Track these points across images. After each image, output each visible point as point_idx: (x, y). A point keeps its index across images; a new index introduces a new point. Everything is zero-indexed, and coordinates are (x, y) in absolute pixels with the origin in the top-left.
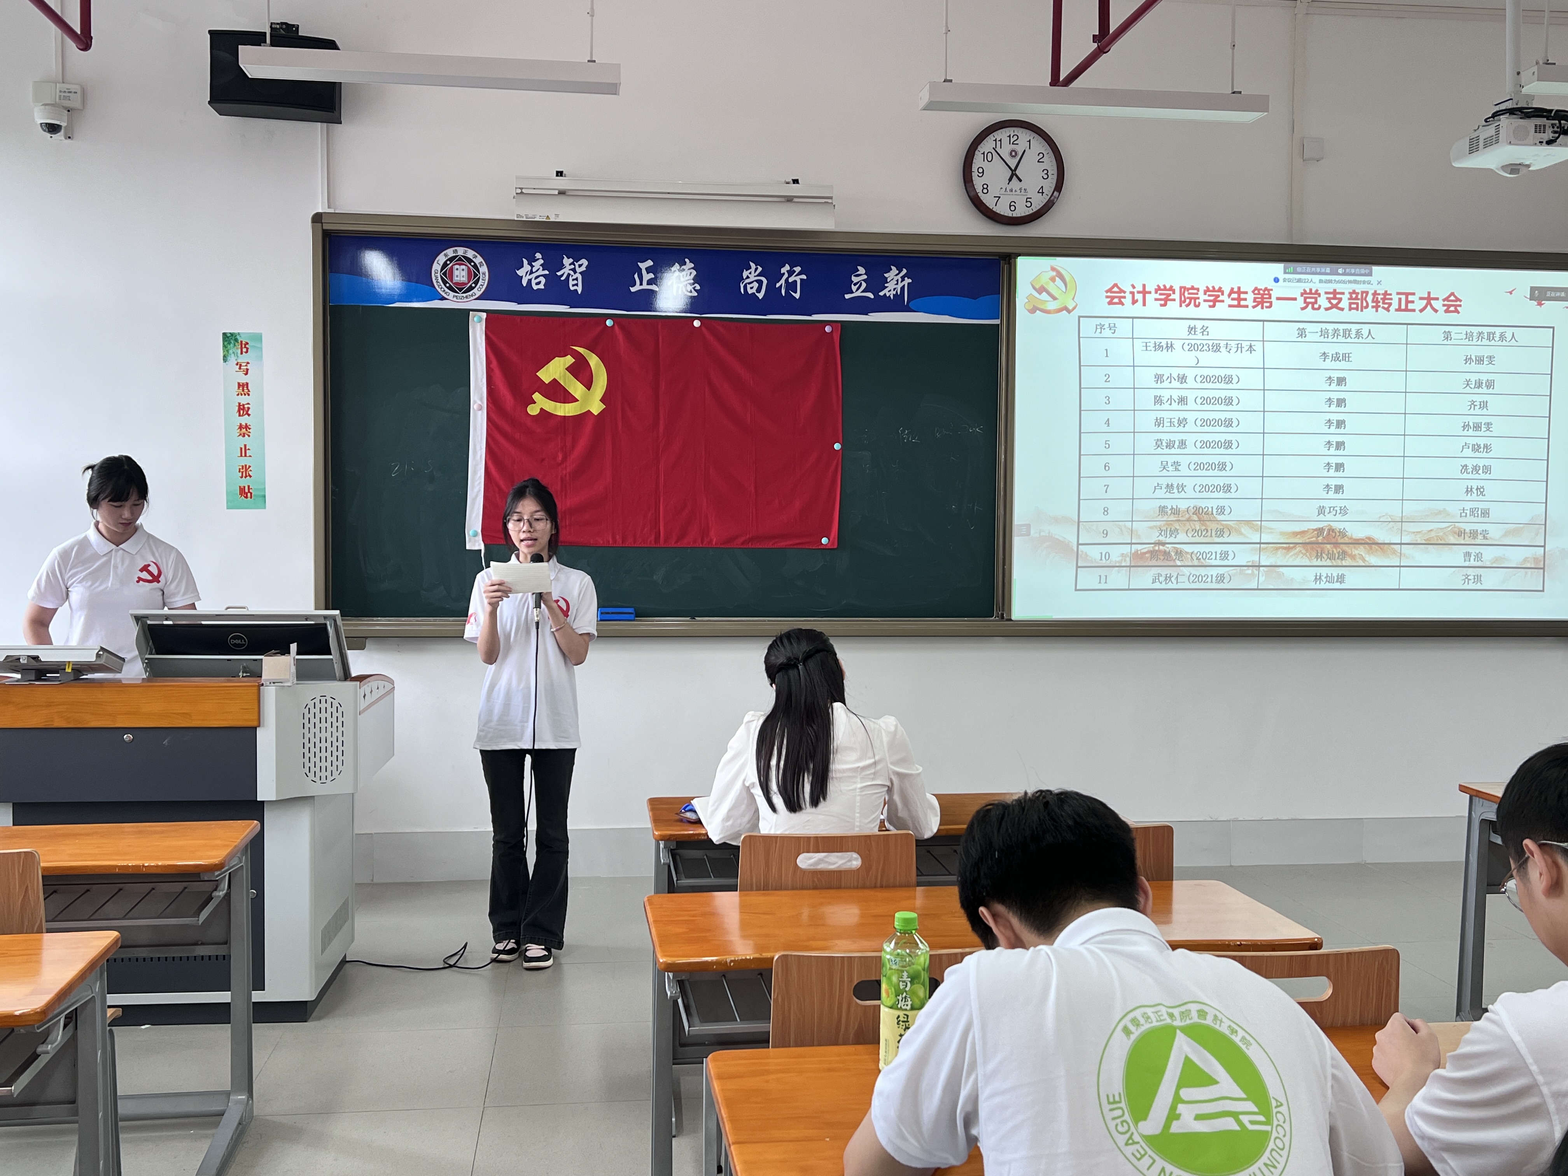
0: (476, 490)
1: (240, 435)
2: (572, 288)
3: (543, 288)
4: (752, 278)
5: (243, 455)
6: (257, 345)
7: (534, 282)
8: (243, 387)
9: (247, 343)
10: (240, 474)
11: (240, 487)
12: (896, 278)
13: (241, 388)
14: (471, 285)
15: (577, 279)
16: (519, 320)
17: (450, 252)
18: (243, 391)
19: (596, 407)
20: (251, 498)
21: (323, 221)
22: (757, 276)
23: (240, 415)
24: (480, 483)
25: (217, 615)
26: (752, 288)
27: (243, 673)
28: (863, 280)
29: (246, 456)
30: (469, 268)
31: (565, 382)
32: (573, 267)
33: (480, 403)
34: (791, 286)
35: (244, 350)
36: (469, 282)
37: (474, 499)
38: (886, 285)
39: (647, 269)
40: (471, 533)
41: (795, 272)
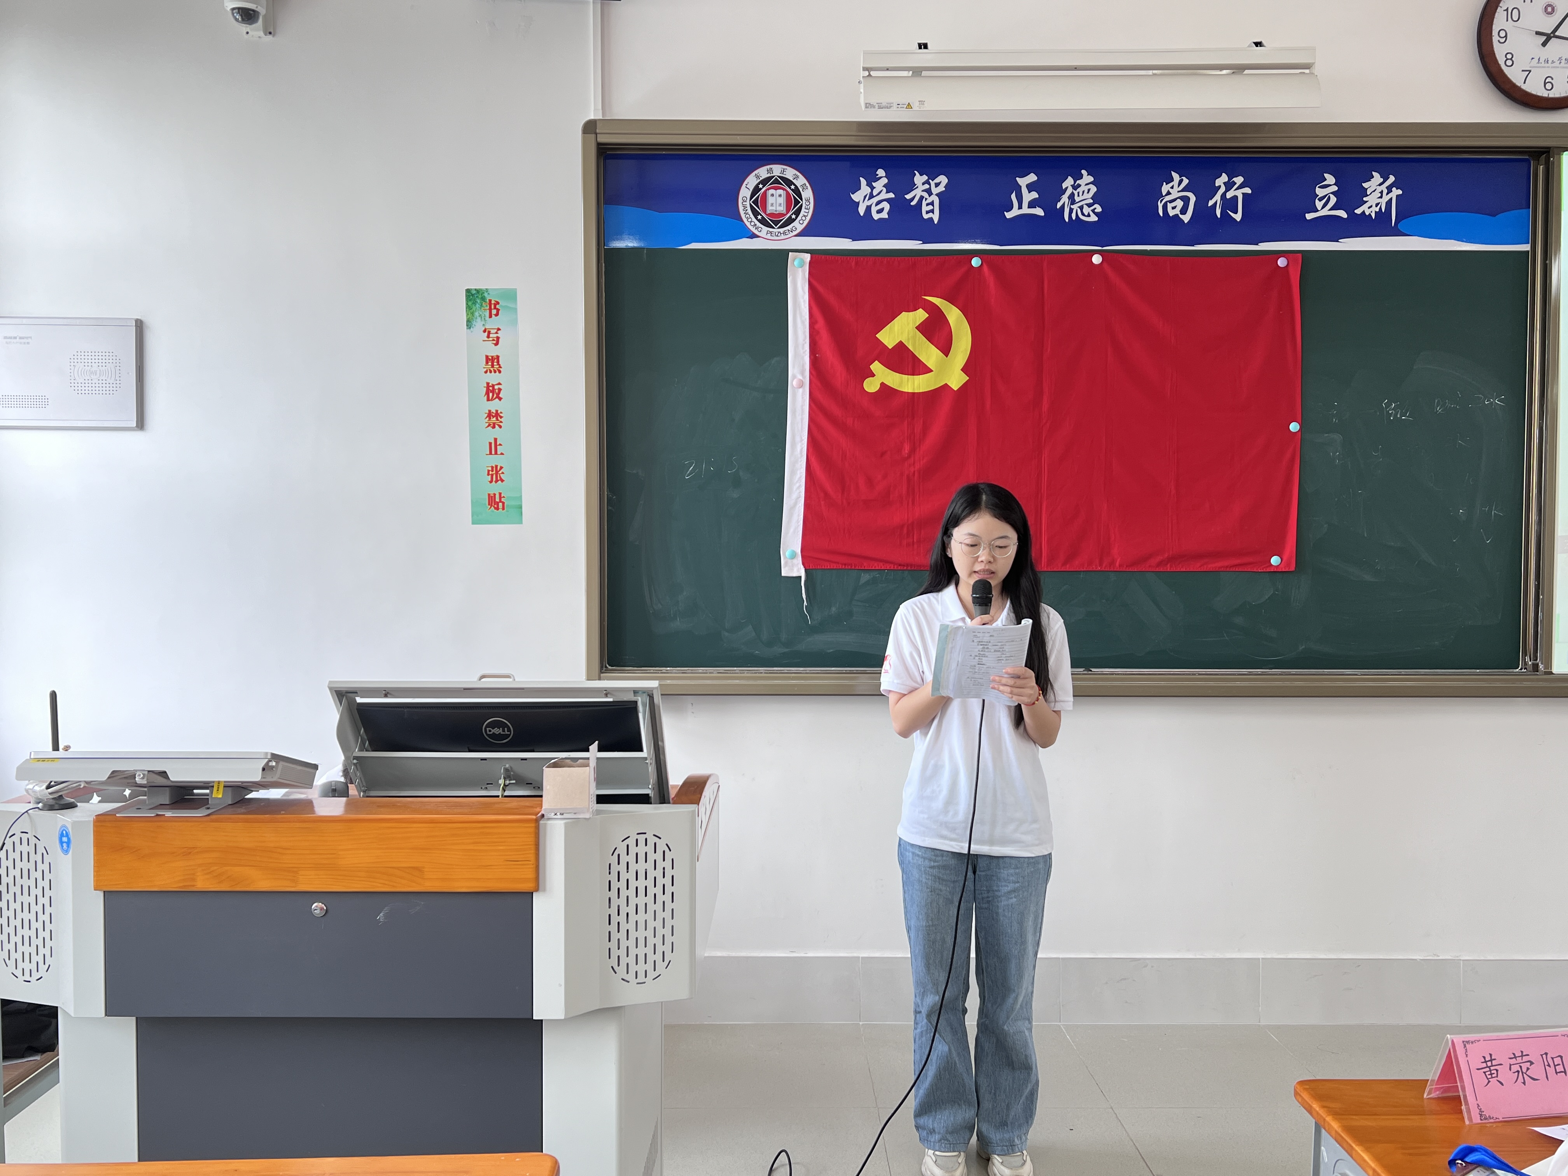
0: (794, 496)
1: (489, 425)
2: (926, 216)
3: (887, 217)
4: (1175, 194)
5: (493, 453)
6: (510, 306)
7: (874, 209)
8: (493, 362)
9: (498, 303)
10: (489, 478)
11: (489, 495)
12: (1379, 189)
13: (490, 364)
14: (790, 217)
15: (932, 204)
16: (853, 264)
17: (763, 172)
18: (493, 366)
19: (956, 380)
20: (503, 509)
21: (597, 131)
22: (1182, 191)
23: (488, 400)
24: (800, 486)
25: (464, 689)
26: (1174, 208)
27: (505, 778)
28: (1331, 193)
29: (496, 453)
30: (788, 193)
31: (914, 345)
32: (928, 186)
33: (801, 378)
34: (1230, 204)
35: (494, 312)
36: (788, 212)
37: (792, 508)
38: (1365, 199)
39: (1028, 186)
40: (788, 554)
41: (1236, 183)
